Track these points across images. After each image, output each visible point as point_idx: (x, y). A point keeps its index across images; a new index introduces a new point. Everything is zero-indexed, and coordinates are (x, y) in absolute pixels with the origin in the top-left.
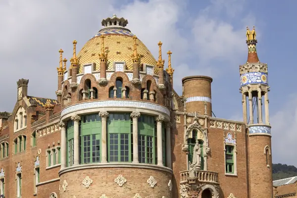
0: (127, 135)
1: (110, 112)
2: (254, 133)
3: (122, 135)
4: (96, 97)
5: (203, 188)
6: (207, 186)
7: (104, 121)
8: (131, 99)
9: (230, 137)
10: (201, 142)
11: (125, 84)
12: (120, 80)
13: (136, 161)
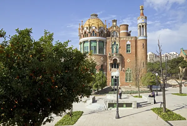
0: (95, 47)
1: (91, 40)
2: (139, 39)
3: (94, 46)
4: (87, 36)
5: (113, 59)
6: (114, 58)
7: (89, 43)
8: (97, 36)
9: (128, 42)
10: (117, 45)
11: (95, 32)
12: (93, 31)
13: (98, 53)
